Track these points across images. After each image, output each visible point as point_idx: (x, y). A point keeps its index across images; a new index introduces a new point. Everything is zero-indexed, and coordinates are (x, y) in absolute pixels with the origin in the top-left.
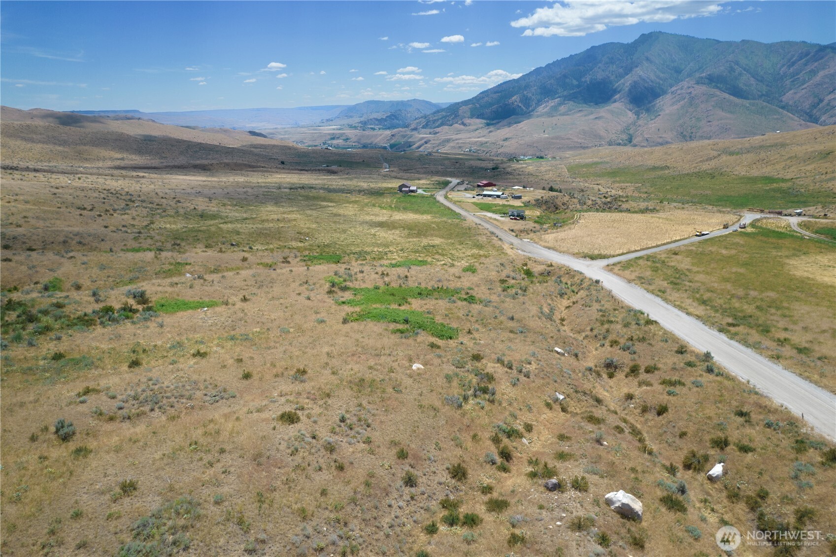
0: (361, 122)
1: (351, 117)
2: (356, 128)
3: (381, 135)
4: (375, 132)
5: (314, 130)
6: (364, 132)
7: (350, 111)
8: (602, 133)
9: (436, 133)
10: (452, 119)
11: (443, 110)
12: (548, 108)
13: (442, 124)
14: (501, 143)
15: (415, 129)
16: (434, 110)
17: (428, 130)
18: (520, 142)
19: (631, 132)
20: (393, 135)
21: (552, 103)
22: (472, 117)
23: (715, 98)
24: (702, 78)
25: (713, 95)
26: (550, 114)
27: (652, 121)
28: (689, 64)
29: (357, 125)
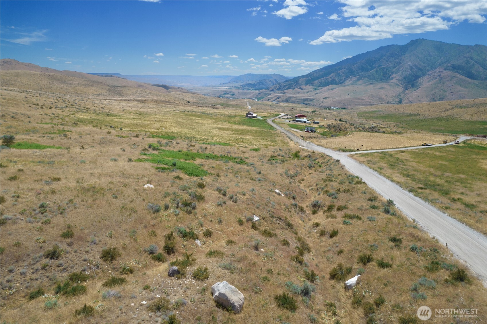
0: (242, 85)
1: (237, 82)
2: (239, 88)
3: (253, 93)
4: (250, 91)
5: (215, 88)
6: (243, 91)
7: (236, 79)
8: (384, 97)
9: (285, 93)
10: (295, 85)
11: (290, 80)
12: (352, 81)
13: (289, 88)
14: (322, 100)
15: (273, 90)
16: (285, 80)
17: (280, 91)
18: (333, 100)
19: (401, 97)
20: (259, 93)
21: (354, 79)
22: (306, 84)
23: (456, 79)
24: (448, 66)
25: (454, 77)
26: (352, 84)
27: (415, 91)
28: (440, 58)
29: (240, 87)
